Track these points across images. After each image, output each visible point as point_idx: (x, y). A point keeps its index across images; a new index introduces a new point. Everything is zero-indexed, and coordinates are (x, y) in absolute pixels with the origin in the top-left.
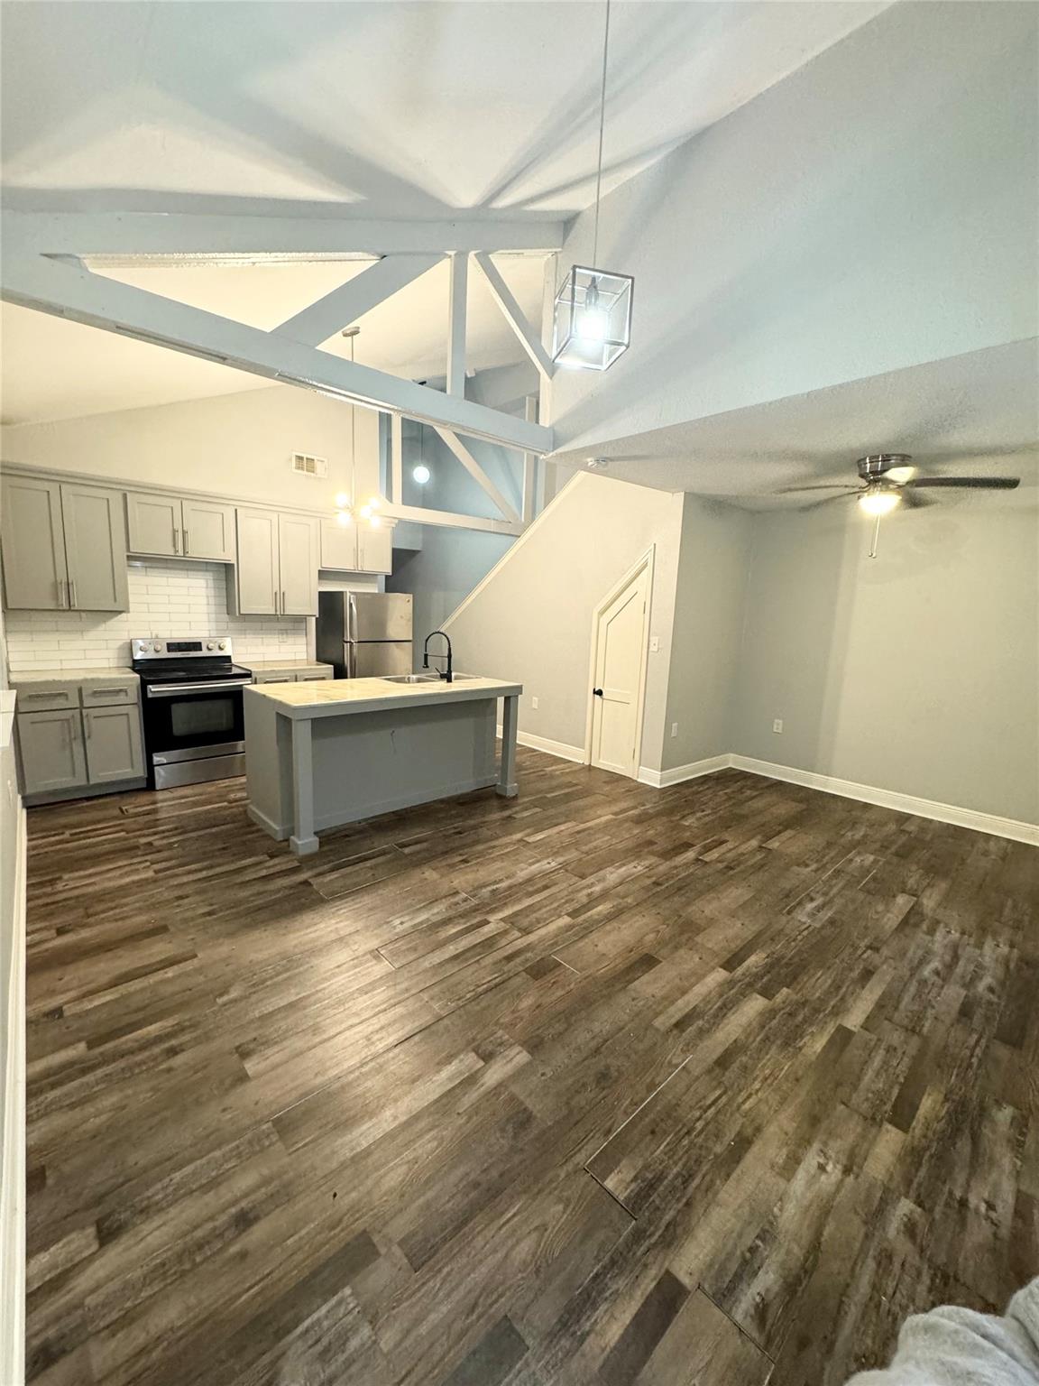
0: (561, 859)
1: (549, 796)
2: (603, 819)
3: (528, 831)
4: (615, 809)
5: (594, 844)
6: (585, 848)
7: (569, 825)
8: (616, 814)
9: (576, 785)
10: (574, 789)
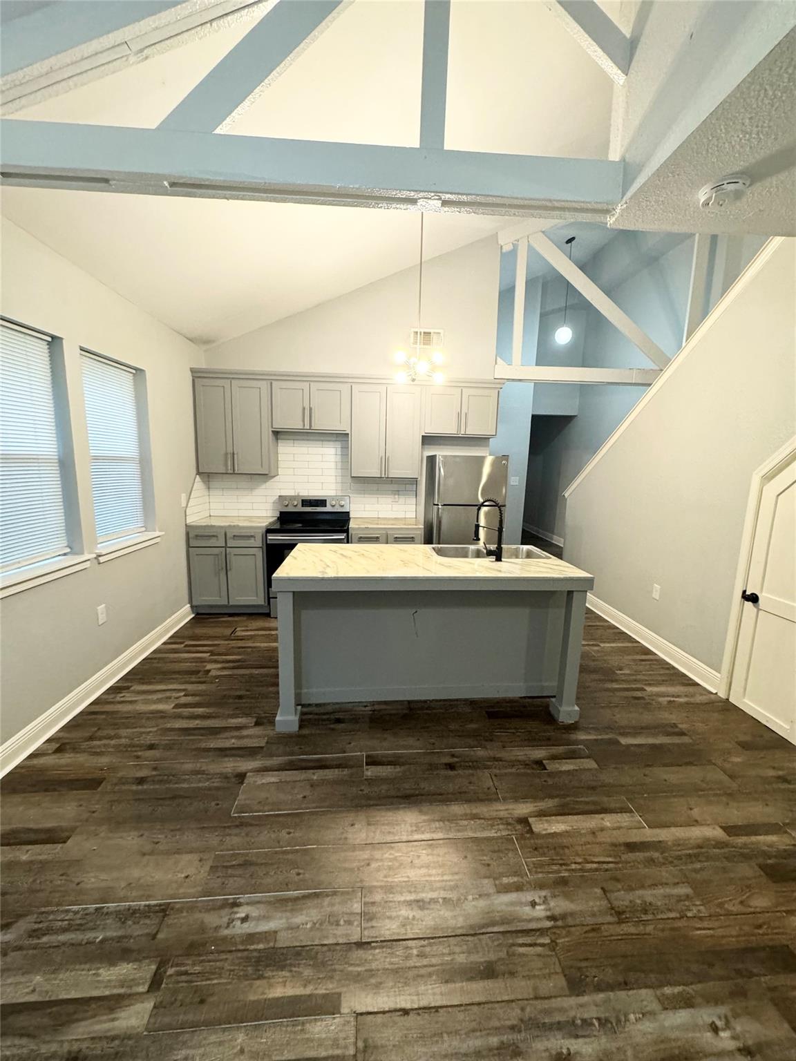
0: (560, 905)
1: (624, 741)
2: (697, 833)
3: (548, 804)
4: (737, 814)
5: (648, 895)
6: (623, 898)
7: (623, 819)
8: (730, 830)
9: (682, 734)
10: (676, 740)
